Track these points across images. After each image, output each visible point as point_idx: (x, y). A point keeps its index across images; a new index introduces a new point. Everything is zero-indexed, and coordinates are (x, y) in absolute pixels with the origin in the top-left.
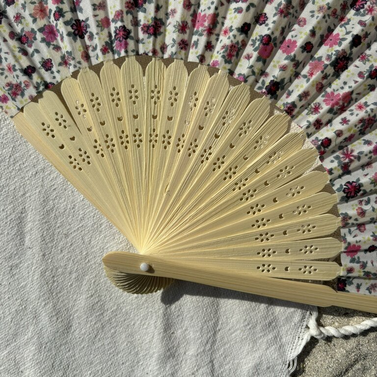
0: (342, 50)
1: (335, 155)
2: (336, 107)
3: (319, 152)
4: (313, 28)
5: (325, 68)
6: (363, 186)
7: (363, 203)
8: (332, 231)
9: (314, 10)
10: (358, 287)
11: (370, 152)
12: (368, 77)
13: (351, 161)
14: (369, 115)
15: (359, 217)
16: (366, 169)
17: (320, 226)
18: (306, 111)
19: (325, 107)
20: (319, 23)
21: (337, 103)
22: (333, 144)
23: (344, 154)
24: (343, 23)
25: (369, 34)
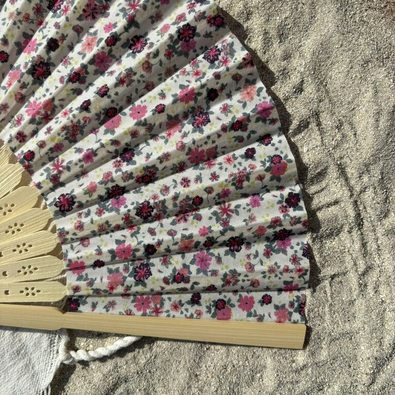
0: (38, 56)
1: (45, 167)
2: (37, 117)
3: (24, 166)
4: (4, 36)
5: (21, 77)
6: (76, 198)
7: (83, 216)
8: (52, 248)
9: (6, 17)
10: (94, 306)
11: (80, 161)
12: (67, 82)
13: (60, 172)
14: (72, 121)
15: (77, 232)
16: (81, 179)
17: (37, 244)
18: (9, 124)
19: (27, 118)
20: (9, 30)
21: (38, 113)
22: (37, 157)
23: (54, 165)
24: (42, 27)
25: (67, 36)
